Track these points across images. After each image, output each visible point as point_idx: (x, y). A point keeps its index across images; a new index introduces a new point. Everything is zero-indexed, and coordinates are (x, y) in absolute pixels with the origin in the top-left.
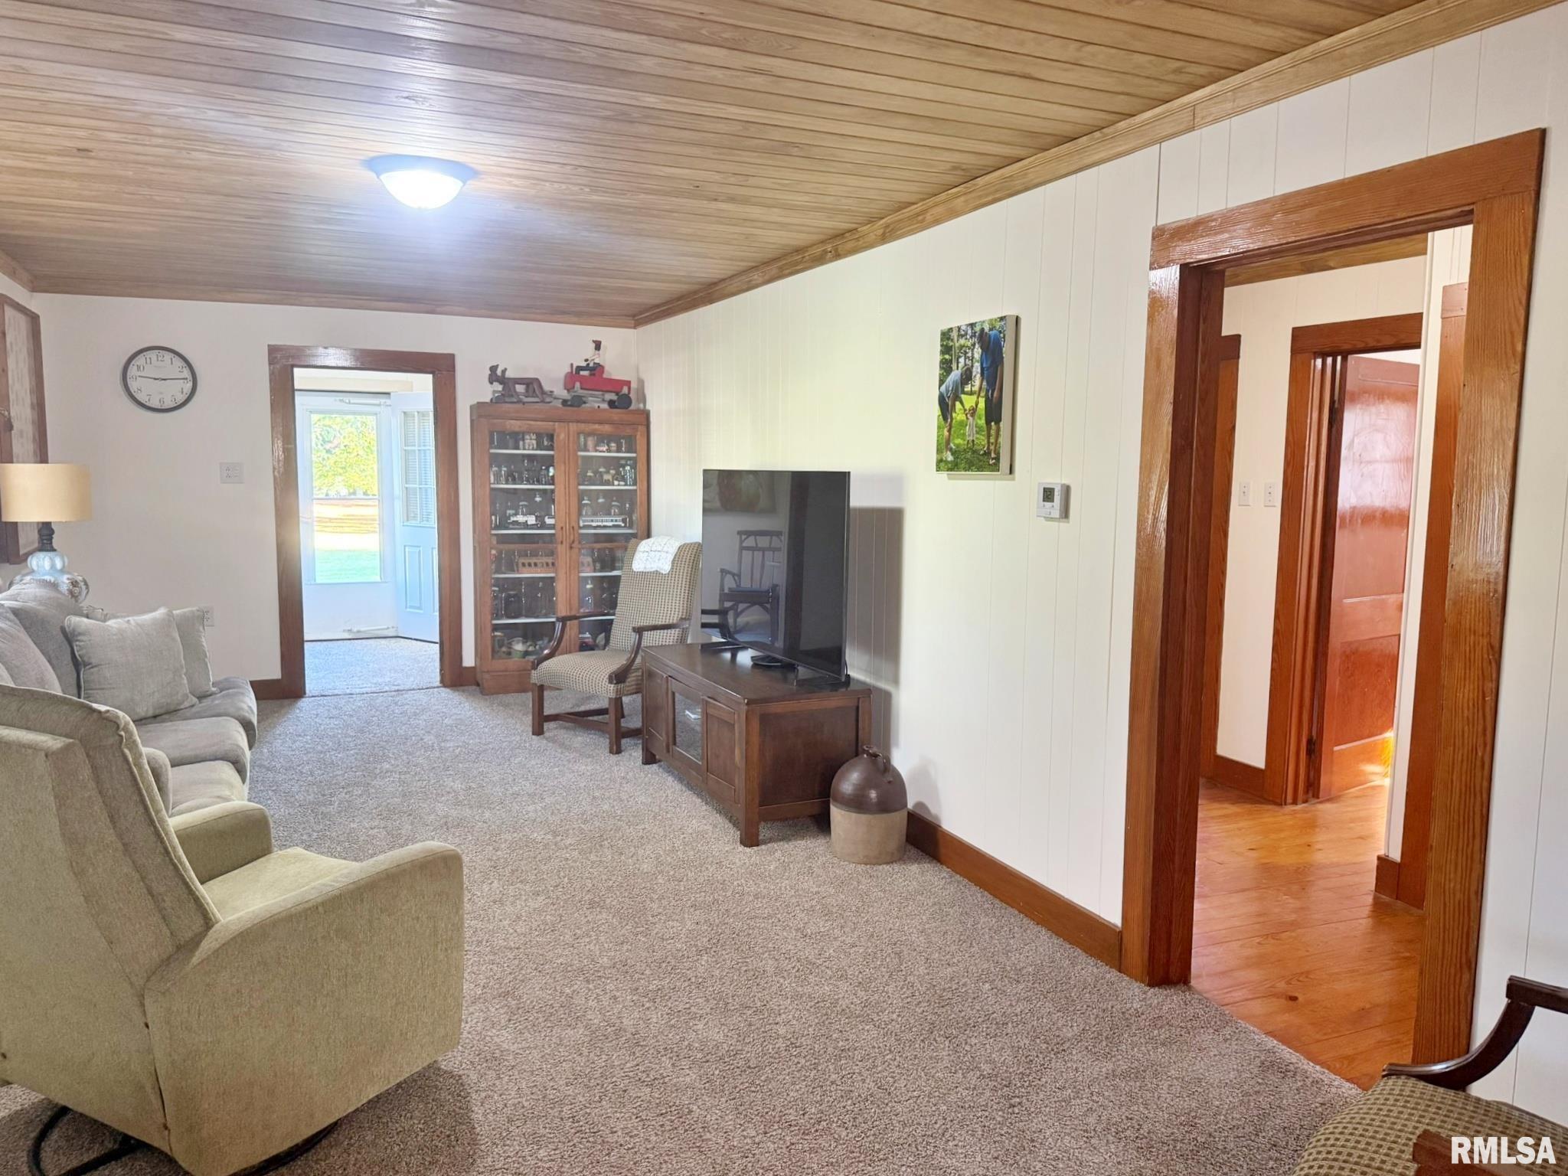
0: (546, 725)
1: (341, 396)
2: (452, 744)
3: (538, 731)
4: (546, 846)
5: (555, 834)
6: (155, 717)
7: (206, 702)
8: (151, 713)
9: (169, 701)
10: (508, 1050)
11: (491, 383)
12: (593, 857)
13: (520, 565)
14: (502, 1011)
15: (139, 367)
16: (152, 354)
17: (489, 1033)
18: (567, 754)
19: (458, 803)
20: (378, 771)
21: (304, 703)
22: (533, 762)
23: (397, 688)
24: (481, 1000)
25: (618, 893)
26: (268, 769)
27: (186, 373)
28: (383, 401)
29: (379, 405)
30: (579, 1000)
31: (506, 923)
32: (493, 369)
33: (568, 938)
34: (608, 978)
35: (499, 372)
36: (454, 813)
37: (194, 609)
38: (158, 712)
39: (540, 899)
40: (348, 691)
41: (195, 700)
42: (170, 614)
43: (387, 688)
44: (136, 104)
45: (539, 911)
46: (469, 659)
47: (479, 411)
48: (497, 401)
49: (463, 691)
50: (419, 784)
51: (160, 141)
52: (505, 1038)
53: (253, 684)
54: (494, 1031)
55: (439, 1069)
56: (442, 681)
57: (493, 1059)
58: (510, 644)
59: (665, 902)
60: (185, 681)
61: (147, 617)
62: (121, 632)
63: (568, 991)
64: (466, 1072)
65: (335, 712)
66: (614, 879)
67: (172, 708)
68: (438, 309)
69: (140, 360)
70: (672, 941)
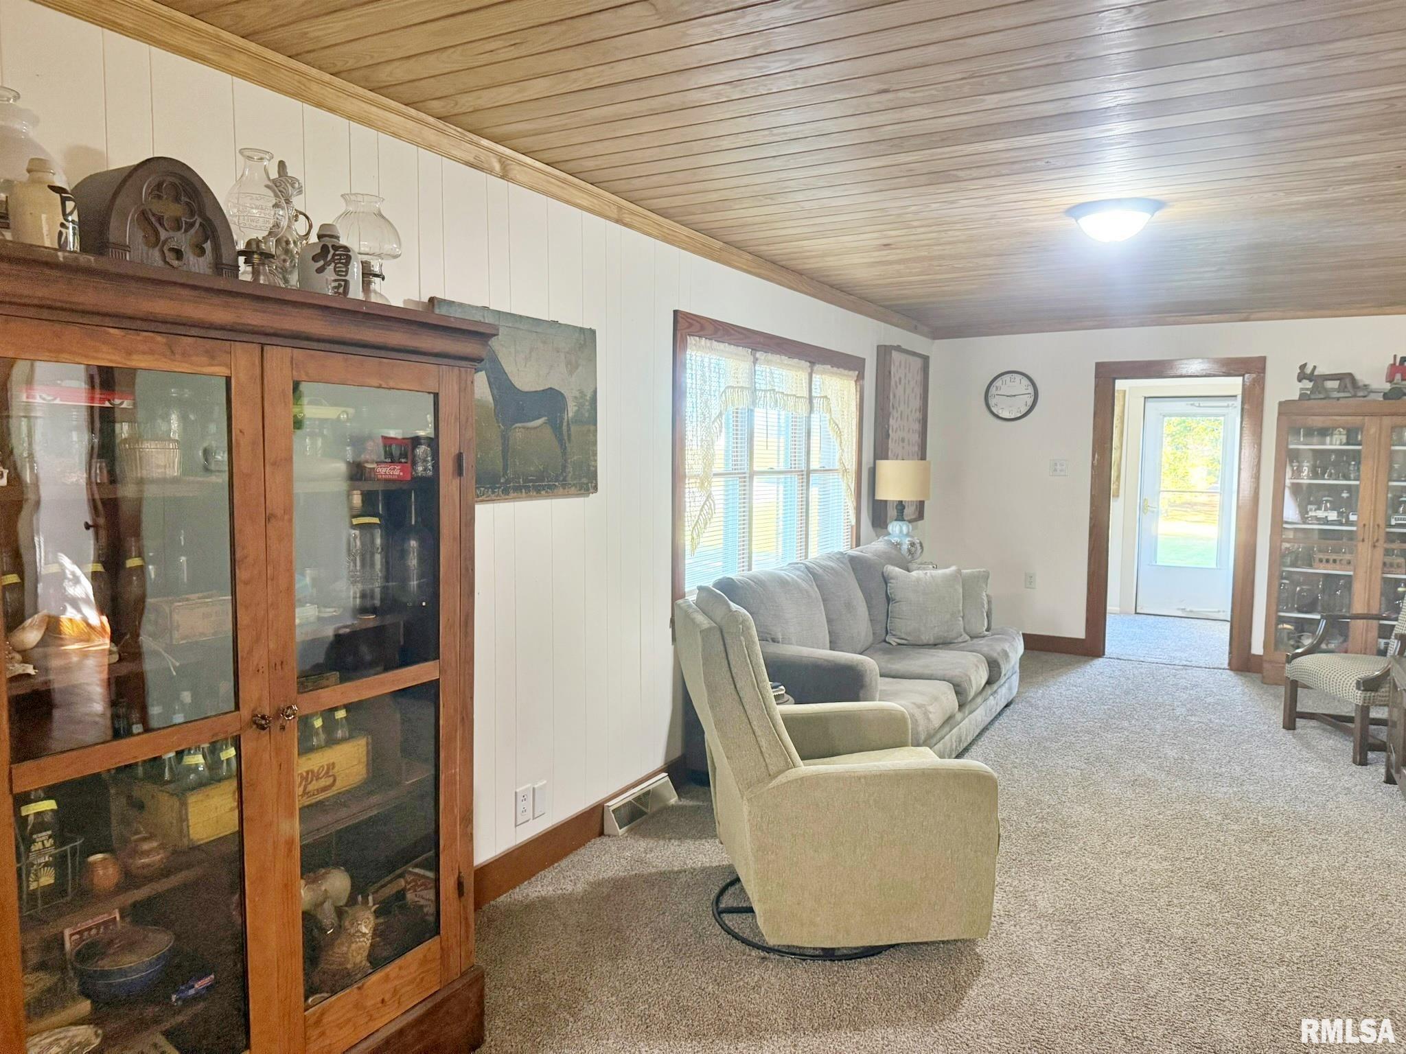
0: (1300, 722)
1: (1191, 401)
2: (1197, 719)
3: (1290, 725)
4: (1208, 824)
5: (1226, 816)
6: (935, 645)
7: (975, 641)
8: (931, 642)
9: (945, 635)
10: (1035, 961)
11: (1300, 380)
12: (1246, 847)
13: (1317, 560)
14: (1056, 932)
15: (997, 388)
16: (1007, 377)
17: (1032, 943)
18: (1304, 753)
19: (1160, 768)
20: (1115, 726)
21: (1099, 662)
22: (1261, 752)
23: (1185, 663)
24: (1046, 918)
25: (1243, 884)
26: (1031, 706)
27: (1031, 390)
28: (1230, 403)
29: (1228, 406)
30: (1127, 952)
31: (1118, 871)
32: (1303, 367)
33: (1162, 903)
34: (1168, 946)
35: (1308, 370)
36: (1149, 774)
37: (982, 570)
38: (938, 641)
39: (1165, 863)
40: (1142, 659)
41: (968, 638)
42: (959, 571)
43: (1177, 662)
44: (887, 211)
45: (1155, 873)
46: (1257, 648)
47: (1285, 408)
48: (1303, 396)
49: (1246, 677)
50: (1140, 744)
51: (922, 230)
52: (1040, 953)
53: (1023, 634)
54: (1037, 943)
55: (974, 950)
56: (1230, 664)
57: (1018, 962)
58: (1300, 637)
59: (1285, 908)
60: (961, 622)
61: (940, 572)
62: (918, 580)
63: (1124, 940)
64: (990, 961)
65: (1117, 673)
66: (1250, 870)
67: (948, 640)
68: (1253, 317)
69: (998, 383)
70: (1261, 942)
